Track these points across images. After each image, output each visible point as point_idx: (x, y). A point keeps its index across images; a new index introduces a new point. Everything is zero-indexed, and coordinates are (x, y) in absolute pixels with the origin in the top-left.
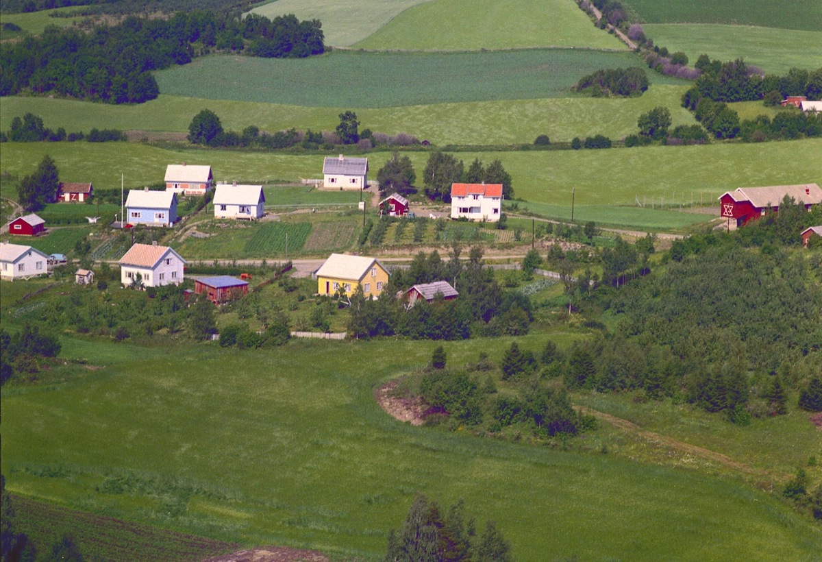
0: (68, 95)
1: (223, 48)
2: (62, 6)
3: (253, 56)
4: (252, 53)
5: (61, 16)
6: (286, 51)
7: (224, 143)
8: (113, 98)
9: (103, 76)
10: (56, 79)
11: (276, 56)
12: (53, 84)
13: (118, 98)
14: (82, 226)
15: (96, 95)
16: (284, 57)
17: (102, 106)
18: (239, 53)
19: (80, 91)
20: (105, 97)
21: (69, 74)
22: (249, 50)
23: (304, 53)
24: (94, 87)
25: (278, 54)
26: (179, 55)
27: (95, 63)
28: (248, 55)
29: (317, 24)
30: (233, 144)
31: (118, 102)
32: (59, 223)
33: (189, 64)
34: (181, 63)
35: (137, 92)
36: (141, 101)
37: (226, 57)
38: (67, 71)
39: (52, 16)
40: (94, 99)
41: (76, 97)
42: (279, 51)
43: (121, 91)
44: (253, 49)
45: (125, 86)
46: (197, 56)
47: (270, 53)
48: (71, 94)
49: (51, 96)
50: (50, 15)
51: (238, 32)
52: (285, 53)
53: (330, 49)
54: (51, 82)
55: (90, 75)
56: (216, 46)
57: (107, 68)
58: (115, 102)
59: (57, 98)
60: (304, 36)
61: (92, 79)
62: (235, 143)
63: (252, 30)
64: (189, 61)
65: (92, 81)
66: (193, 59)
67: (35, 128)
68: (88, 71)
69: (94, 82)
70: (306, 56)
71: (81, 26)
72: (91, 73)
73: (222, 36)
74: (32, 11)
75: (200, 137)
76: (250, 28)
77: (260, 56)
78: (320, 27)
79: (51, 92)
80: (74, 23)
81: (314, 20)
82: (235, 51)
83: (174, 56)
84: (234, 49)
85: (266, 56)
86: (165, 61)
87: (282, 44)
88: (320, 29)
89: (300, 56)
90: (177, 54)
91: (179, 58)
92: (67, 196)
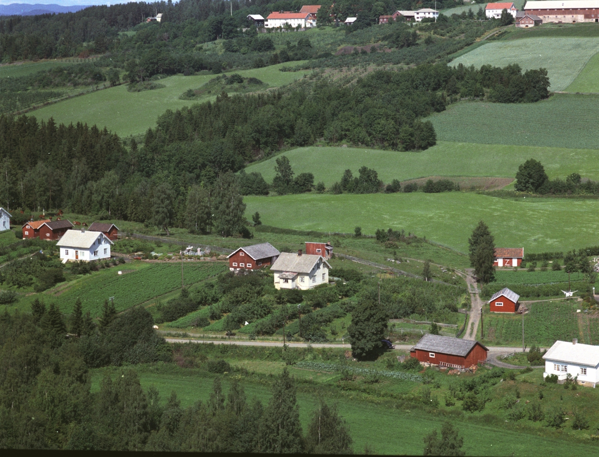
0: (360, 143)
1: (466, 96)
2: (283, 62)
3: (494, 102)
4: (494, 100)
5: (289, 70)
6: (521, 97)
7: (552, 190)
8: (400, 146)
9: (391, 126)
10: (348, 130)
11: (513, 102)
12: (346, 135)
13: (407, 145)
14: (557, 300)
15: (386, 144)
16: (520, 102)
17: (391, 153)
18: (482, 100)
19: (371, 140)
20: (394, 146)
21: (358, 125)
22: (490, 97)
23: (536, 98)
24: (384, 136)
25: (515, 100)
26: (438, 104)
27: (382, 115)
28: (490, 101)
29: (543, 72)
30: (560, 191)
31: (407, 149)
32: (527, 296)
33: (444, 111)
34: (438, 111)
35: (423, 140)
36: (425, 148)
37: (474, 104)
38: (357, 123)
39: (282, 70)
40: (384, 147)
41: (367, 146)
42: (515, 98)
43: (409, 139)
44: (494, 96)
45: (412, 135)
46: (449, 104)
47: (509, 99)
48: (362, 143)
49: (345, 146)
50: (280, 70)
51: (476, 81)
52: (520, 99)
53: (552, 94)
54: (343, 133)
55: (379, 126)
56: (459, 94)
57: (392, 119)
58: (404, 150)
59: (350, 147)
60: (534, 83)
61: (381, 129)
62: (563, 191)
63: (490, 78)
64: (444, 109)
65: (380, 131)
66: (446, 107)
67: (371, 180)
68: (376, 122)
69: (384, 131)
70: (536, 101)
71: (311, 79)
72: (379, 124)
73: (463, 85)
74: (261, 67)
75: (527, 185)
76: (487, 77)
77: (501, 102)
78: (546, 75)
79: (344, 141)
80: (305, 76)
81: (541, 69)
82: (478, 99)
83: (433, 105)
84: (478, 96)
85: (505, 102)
86: (426, 109)
87: (518, 91)
88: (546, 77)
89: (533, 101)
90: (435, 103)
91: (438, 107)
92: (500, 262)
